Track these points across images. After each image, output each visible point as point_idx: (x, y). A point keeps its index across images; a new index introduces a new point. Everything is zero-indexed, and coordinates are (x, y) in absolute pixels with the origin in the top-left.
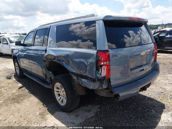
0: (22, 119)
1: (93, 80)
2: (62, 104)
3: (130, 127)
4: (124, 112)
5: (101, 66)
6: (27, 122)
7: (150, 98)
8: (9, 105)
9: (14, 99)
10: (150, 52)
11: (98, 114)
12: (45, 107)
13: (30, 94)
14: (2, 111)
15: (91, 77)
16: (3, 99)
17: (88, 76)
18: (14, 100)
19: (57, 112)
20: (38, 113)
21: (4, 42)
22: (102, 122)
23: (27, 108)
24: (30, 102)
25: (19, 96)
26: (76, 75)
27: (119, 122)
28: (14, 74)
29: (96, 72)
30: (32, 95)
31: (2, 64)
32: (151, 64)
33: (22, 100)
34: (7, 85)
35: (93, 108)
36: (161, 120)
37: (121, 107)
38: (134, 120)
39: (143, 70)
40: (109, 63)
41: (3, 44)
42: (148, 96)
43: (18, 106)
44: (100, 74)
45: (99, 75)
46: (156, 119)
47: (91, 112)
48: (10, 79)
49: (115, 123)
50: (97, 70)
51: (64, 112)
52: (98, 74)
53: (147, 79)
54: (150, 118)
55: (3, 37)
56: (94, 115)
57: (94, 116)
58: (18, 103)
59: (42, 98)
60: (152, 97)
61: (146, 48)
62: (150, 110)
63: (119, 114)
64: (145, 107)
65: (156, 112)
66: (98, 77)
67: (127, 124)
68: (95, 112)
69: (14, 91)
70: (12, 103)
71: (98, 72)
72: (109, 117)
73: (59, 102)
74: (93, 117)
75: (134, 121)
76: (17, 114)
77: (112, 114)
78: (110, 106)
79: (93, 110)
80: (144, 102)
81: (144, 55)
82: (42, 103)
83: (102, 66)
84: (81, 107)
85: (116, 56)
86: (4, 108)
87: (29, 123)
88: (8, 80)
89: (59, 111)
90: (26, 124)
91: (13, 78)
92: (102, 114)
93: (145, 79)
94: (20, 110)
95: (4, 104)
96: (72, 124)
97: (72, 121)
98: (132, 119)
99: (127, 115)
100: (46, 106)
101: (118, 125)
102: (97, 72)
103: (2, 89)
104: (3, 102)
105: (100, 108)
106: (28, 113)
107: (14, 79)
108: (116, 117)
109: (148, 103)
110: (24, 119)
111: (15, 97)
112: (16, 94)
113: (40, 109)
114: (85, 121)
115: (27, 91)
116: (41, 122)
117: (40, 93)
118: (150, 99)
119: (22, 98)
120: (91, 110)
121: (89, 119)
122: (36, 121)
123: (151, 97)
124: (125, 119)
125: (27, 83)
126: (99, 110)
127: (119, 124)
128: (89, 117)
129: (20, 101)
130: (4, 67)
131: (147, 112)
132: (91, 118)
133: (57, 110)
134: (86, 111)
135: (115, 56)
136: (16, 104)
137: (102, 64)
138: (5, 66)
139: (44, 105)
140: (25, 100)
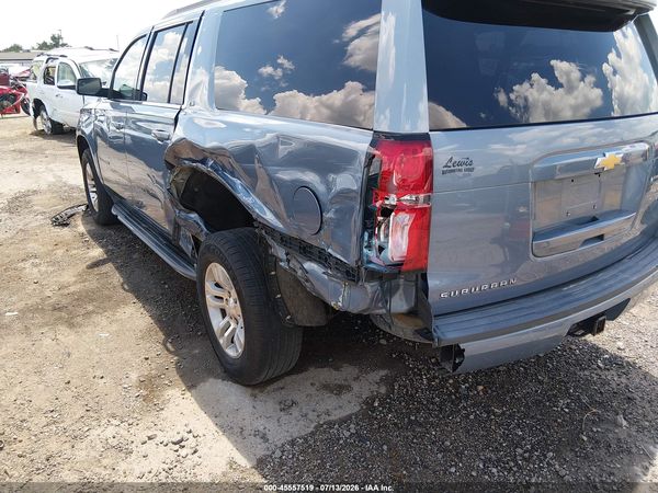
0: (67, 396)
1: (348, 273)
2: (231, 352)
3: (504, 485)
4: (488, 412)
5: (386, 212)
6: (81, 412)
7: (616, 357)
8: (36, 333)
9: (60, 309)
10: (644, 155)
11: (374, 409)
12: (170, 352)
13: (125, 294)
14: (3, 352)
15: (338, 257)
16: (21, 305)
17: (330, 251)
18: (57, 314)
19: (211, 380)
20: (134, 376)
21: (63, 78)
22: (385, 447)
23: (97, 350)
24: (115, 327)
25: (81, 298)
26: (285, 240)
27: (459, 455)
28: (83, 208)
29: (362, 235)
30: (131, 297)
31: (52, 166)
32: (642, 210)
33: (88, 314)
34: (50, 248)
35: (357, 379)
36: (652, 469)
37: (481, 388)
38: (527, 455)
39: (601, 237)
40: (428, 200)
41: (60, 87)
42: (611, 348)
43: (66, 336)
44: (381, 249)
45: (372, 254)
46: (631, 464)
47: (346, 396)
48: (66, 225)
49: (440, 456)
50: (365, 227)
51: (236, 382)
52: (369, 247)
53: (612, 282)
54: (603, 452)
55: (62, 60)
56: (357, 409)
57: (356, 415)
58: (71, 325)
59: (166, 315)
60: (628, 355)
61: (627, 136)
62: (610, 415)
63: (467, 416)
64: (591, 397)
65: (634, 429)
66: (370, 262)
67: (494, 470)
68: (364, 397)
69: (68, 276)
70: (46, 324)
71: (370, 237)
72: (420, 425)
73: (221, 341)
74: (349, 417)
75: (524, 459)
76: (53, 374)
77: (437, 416)
78: (435, 378)
79: (356, 387)
80: (586, 373)
81: (612, 166)
82: (161, 336)
83: (391, 211)
84: (312, 369)
85: (467, 164)
86: (15, 341)
87: (91, 413)
88: (58, 229)
89: (217, 377)
90: (78, 416)
91: (79, 222)
92: (390, 411)
93: (605, 280)
94: (69, 355)
95: (18, 326)
96: (258, 440)
97: (260, 425)
98: (519, 451)
99: (499, 425)
100: (172, 349)
101: (453, 470)
102: (366, 238)
103: (28, 264)
104: (18, 318)
105: (388, 382)
106: (99, 373)
107: (82, 228)
108: (451, 432)
109: (605, 383)
110: (77, 397)
111: (64, 302)
112: (72, 289)
113: (147, 359)
114: (312, 434)
115: (117, 278)
116: (136, 415)
117: (162, 294)
118: (616, 362)
119: (90, 308)
120: (348, 388)
121: (331, 424)
122: (119, 412)
123: (623, 354)
124: (487, 447)
125: (123, 248)
126: (383, 390)
127: (456, 465)
128: (337, 415)
129: (79, 319)
130: (55, 176)
131: (594, 422)
132: (344, 421)
133: (211, 373)
134: (326, 387)
135: (460, 164)
136: (63, 328)
137: (392, 200)
138: (59, 174)
139: (168, 344)
140: (96, 318)
